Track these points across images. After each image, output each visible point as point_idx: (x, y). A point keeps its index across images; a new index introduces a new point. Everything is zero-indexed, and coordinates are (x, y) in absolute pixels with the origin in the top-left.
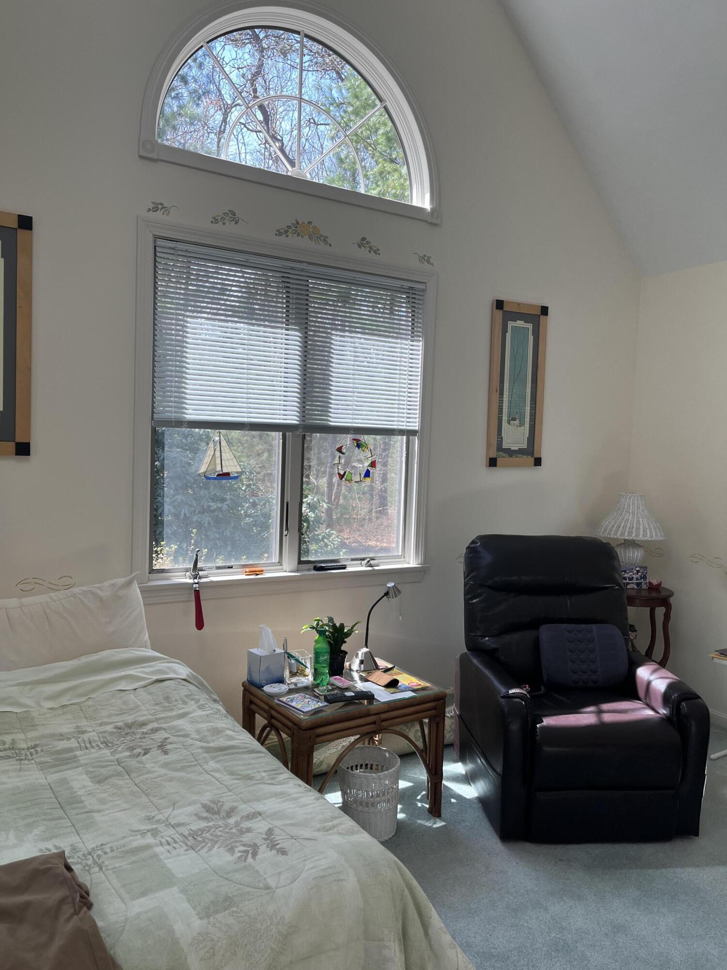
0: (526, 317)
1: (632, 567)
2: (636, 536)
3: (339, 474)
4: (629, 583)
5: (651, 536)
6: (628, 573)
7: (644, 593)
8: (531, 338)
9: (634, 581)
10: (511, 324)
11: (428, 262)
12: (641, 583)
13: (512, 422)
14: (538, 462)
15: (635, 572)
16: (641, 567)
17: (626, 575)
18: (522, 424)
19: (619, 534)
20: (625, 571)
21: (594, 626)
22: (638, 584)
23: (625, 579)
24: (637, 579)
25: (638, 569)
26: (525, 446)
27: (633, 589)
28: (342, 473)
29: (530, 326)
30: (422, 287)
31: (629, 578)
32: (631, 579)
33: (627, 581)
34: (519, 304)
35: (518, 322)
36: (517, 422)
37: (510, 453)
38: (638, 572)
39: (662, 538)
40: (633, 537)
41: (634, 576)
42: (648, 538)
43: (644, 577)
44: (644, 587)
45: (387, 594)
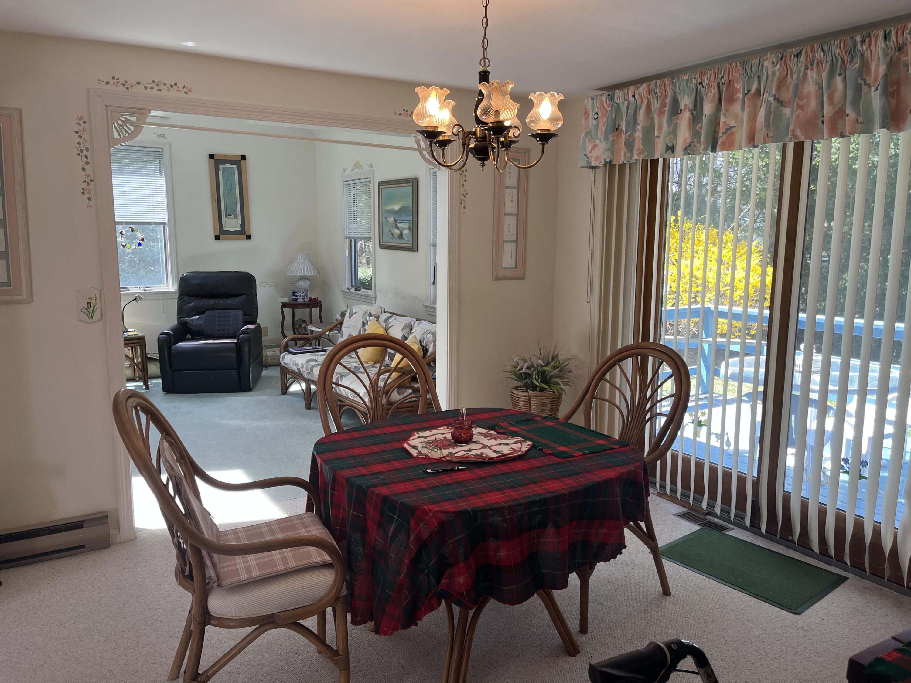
0: (232, 162)
1: (300, 290)
2: (303, 274)
3: (123, 245)
6: (298, 293)
7: (306, 303)
8: (236, 173)
9: (302, 297)
10: (221, 166)
11: (163, 137)
12: (305, 298)
13: (228, 217)
14: (248, 237)
15: (302, 292)
16: (305, 290)
18: (236, 217)
19: (296, 273)
21: (231, 311)
22: (303, 299)
23: (297, 296)
24: (303, 296)
26: (239, 228)
27: (301, 301)
28: (124, 244)
29: (235, 166)
30: (161, 150)
32: (300, 296)
33: (298, 297)
34: (225, 155)
35: (226, 164)
36: (232, 217)
37: (228, 233)
40: (302, 274)
42: (310, 274)
43: (306, 295)
44: (306, 300)
45: (135, 299)
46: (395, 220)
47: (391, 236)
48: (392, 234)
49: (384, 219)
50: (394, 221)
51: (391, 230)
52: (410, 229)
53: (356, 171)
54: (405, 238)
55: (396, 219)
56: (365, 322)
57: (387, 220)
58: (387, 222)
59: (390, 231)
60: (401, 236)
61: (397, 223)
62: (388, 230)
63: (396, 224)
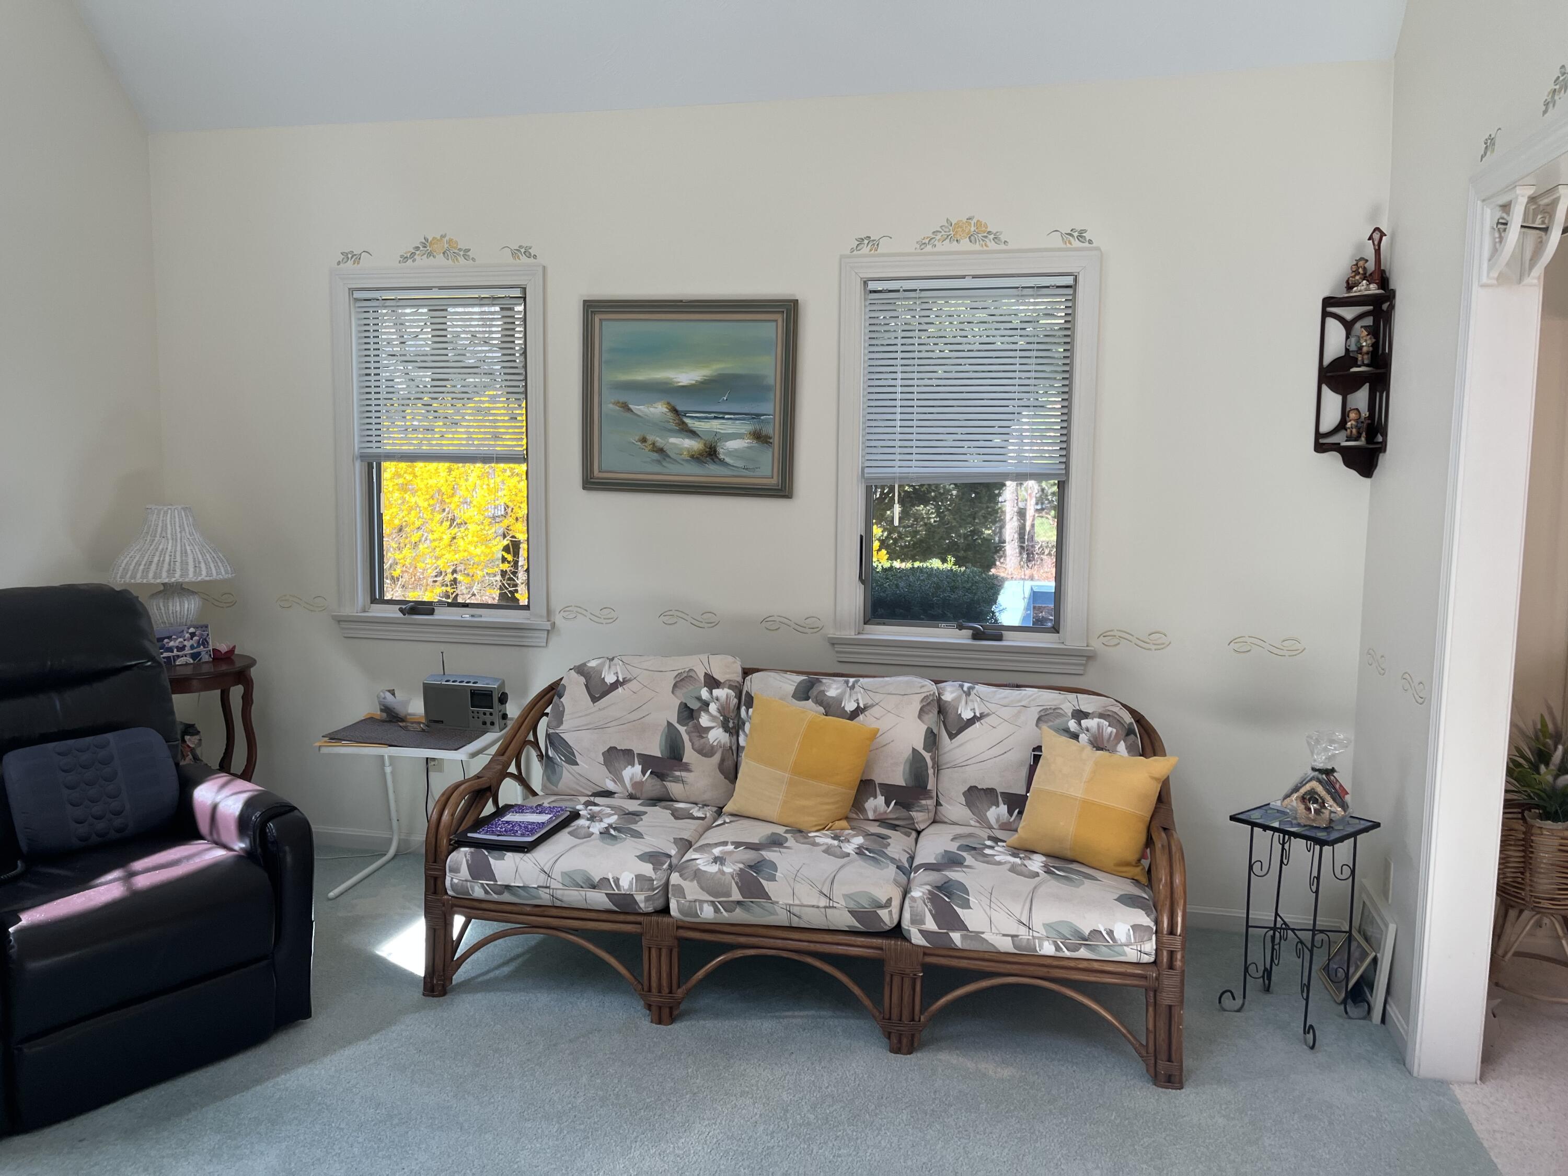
1: (181, 628)
2: (181, 576)
4: (178, 657)
5: (209, 574)
6: (176, 639)
7: (206, 669)
9: (188, 651)
12: (199, 654)
15: (187, 635)
16: (196, 627)
17: (172, 644)
19: (151, 575)
20: (169, 638)
21: (110, 736)
22: (195, 656)
23: (170, 650)
24: (192, 647)
25: (192, 630)
27: (187, 664)
31: (177, 647)
32: (182, 649)
33: (175, 653)
38: (193, 635)
39: (226, 576)
40: (177, 577)
41: (186, 643)
42: (204, 576)
43: (204, 642)
44: (206, 658)
46: (674, 410)
47: (655, 456)
48: (661, 451)
49: (609, 407)
50: (670, 415)
51: (651, 438)
52: (760, 437)
53: (421, 261)
54: (727, 460)
55: (679, 408)
56: (694, 705)
57: (629, 410)
58: (628, 415)
59: (644, 440)
60: (710, 453)
61: (687, 421)
62: (634, 438)
63: (684, 423)
